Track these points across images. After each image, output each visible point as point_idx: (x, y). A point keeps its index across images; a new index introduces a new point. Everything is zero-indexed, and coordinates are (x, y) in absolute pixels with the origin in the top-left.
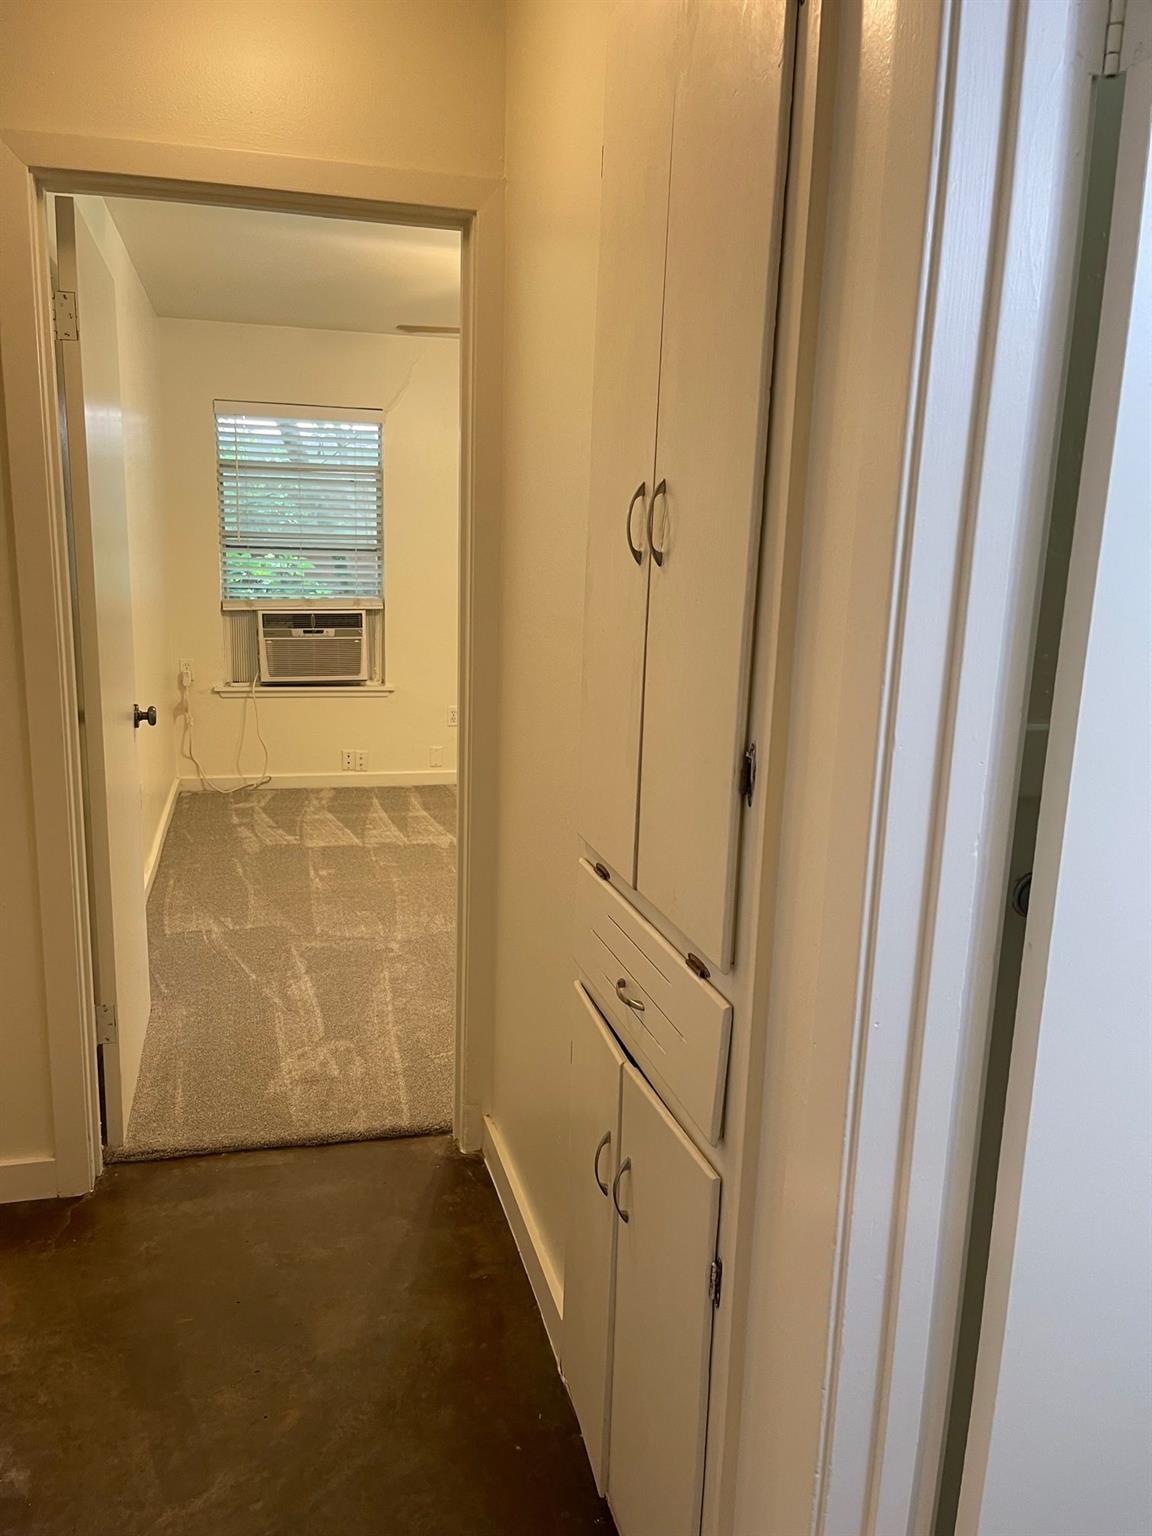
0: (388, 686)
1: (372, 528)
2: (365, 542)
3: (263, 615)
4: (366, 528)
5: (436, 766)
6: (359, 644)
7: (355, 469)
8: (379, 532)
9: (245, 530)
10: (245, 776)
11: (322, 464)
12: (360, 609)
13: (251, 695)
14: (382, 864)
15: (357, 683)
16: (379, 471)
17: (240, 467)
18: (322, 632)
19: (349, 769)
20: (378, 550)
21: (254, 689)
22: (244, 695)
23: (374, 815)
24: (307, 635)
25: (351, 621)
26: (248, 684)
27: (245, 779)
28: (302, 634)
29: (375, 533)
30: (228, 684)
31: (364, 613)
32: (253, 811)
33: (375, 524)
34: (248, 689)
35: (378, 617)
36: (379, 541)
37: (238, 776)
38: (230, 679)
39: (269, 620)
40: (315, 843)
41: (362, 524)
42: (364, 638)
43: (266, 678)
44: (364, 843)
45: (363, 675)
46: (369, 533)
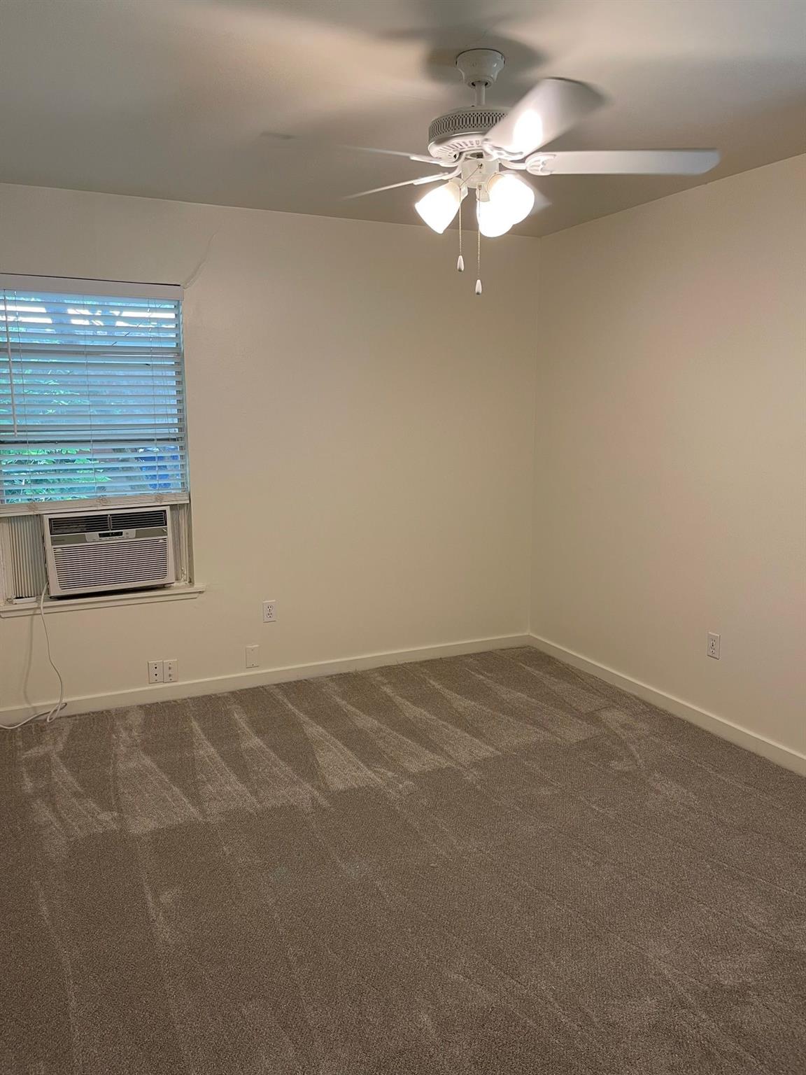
0: (198, 585)
1: (173, 416)
2: (166, 431)
3: (50, 520)
4: (167, 415)
5: (253, 666)
6: (164, 545)
7: (151, 351)
8: (180, 420)
9: (24, 423)
10: (34, 705)
11: (112, 347)
12: (163, 505)
13: (38, 612)
14: (240, 860)
15: (162, 587)
16: (178, 353)
17: (12, 350)
18: (121, 534)
19: (156, 682)
20: (179, 439)
21: (42, 604)
22: (31, 612)
23: (201, 752)
24: (103, 538)
25: (153, 519)
26: (34, 599)
27: (34, 708)
28: (98, 538)
29: (176, 421)
30: (9, 601)
31: (167, 509)
32: (49, 761)
33: (175, 411)
34: (35, 605)
35: (182, 512)
36: (181, 429)
37: (27, 706)
38: (12, 595)
39: (57, 525)
40: (142, 825)
41: (161, 411)
42: (170, 536)
43: (56, 591)
44: (203, 812)
45: (170, 578)
46: (170, 421)
